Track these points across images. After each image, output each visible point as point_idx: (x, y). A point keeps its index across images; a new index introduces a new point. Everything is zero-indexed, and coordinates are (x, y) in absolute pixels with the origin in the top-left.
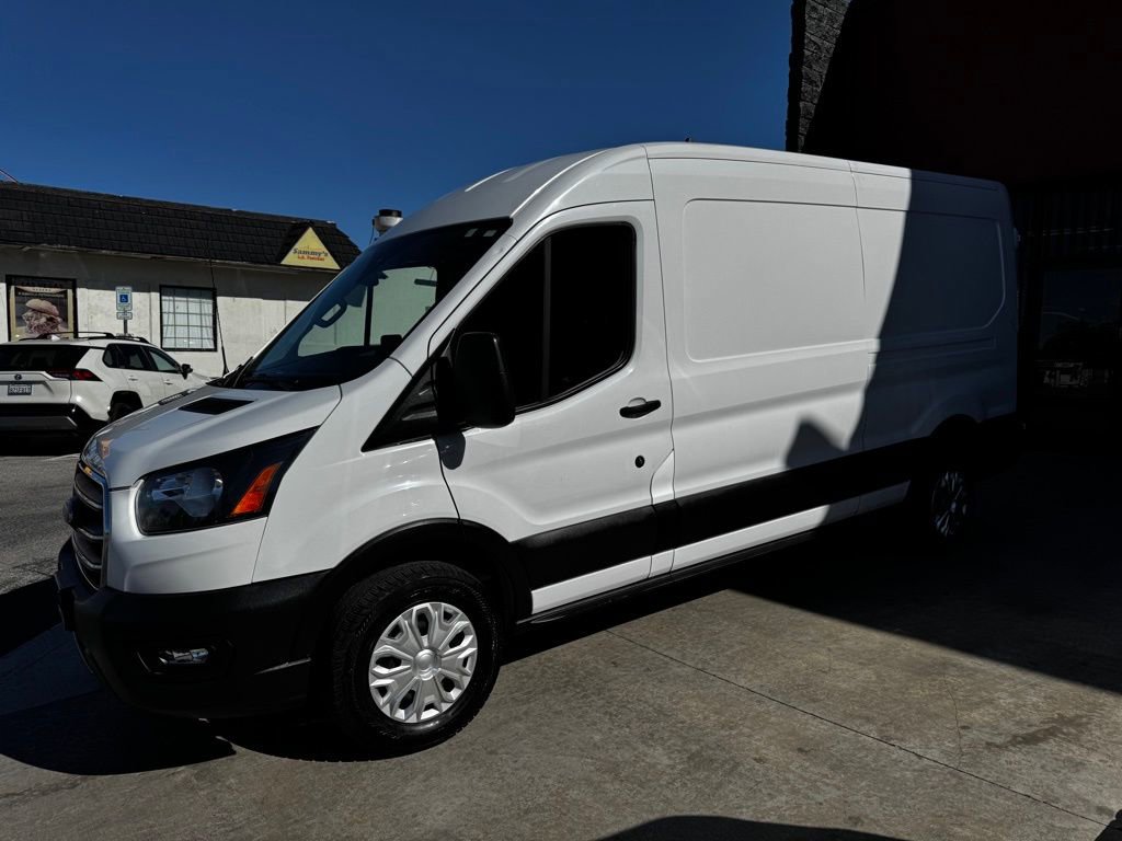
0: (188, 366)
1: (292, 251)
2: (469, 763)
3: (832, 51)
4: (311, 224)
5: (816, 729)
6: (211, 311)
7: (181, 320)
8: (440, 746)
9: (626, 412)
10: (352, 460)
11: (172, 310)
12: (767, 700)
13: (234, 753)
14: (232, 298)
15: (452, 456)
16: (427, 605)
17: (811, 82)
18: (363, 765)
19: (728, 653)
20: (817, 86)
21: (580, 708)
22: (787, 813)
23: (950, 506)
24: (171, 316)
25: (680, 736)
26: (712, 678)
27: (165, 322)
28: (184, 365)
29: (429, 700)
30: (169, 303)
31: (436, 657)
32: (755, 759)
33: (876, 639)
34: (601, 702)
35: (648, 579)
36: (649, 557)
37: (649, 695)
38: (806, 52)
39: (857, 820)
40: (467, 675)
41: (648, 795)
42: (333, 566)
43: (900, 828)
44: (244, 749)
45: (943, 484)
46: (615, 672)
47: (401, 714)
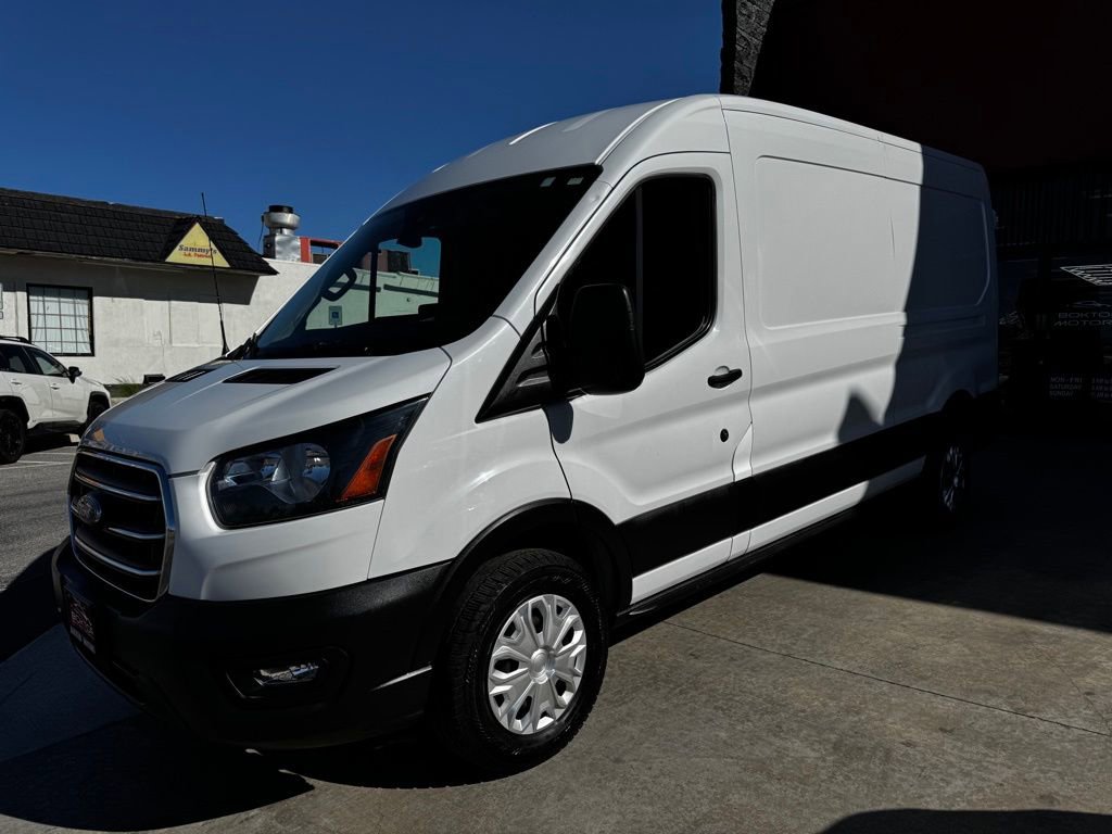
0: (76, 369)
1: (178, 247)
2: (598, 775)
3: (759, 47)
4: (198, 219)
5: (946, 707)
6: (86, 313)
7: (53, 322)
8: (554, 758)
9: (715, 382)
10: (467, 432)
11: (41, 311)
12: (875, 682)
13: (312, 788)
14: (110, 299)
15: (561, 429)
16: (540, 598)
17: (743, 77)
18: (477, 788)
19: (805, 636)
20: (747, 81)
21: (685, 704)
22: (974, 797)
23: (952, 482)
24: (41, 317)
25: (810, 726)
26: (804, 663)
27: (34, 325)
28: (71, 368)
29: (544, 706)
30: (37, 303)
31: (550, 657)
32: (903, 743)
33: (942, 613)
34: (704, 698)
35: (727, 562)
36: (730, 539)
37: (749, 686)
38: (738, 48)
39: (1050, 798)
40: (577, 675)
41: (817, 793)
42: (454, 555)
43: (1099, 802)
44: (321, 782)
45: (949, 458)
46: (700, 665)
47: (519, 726)
